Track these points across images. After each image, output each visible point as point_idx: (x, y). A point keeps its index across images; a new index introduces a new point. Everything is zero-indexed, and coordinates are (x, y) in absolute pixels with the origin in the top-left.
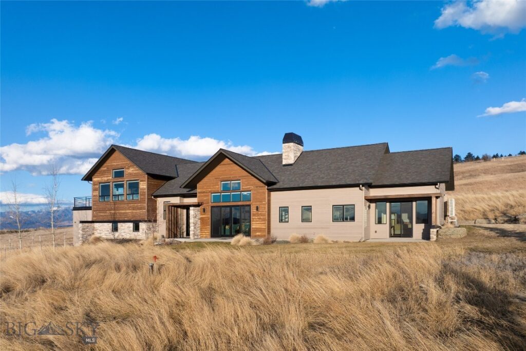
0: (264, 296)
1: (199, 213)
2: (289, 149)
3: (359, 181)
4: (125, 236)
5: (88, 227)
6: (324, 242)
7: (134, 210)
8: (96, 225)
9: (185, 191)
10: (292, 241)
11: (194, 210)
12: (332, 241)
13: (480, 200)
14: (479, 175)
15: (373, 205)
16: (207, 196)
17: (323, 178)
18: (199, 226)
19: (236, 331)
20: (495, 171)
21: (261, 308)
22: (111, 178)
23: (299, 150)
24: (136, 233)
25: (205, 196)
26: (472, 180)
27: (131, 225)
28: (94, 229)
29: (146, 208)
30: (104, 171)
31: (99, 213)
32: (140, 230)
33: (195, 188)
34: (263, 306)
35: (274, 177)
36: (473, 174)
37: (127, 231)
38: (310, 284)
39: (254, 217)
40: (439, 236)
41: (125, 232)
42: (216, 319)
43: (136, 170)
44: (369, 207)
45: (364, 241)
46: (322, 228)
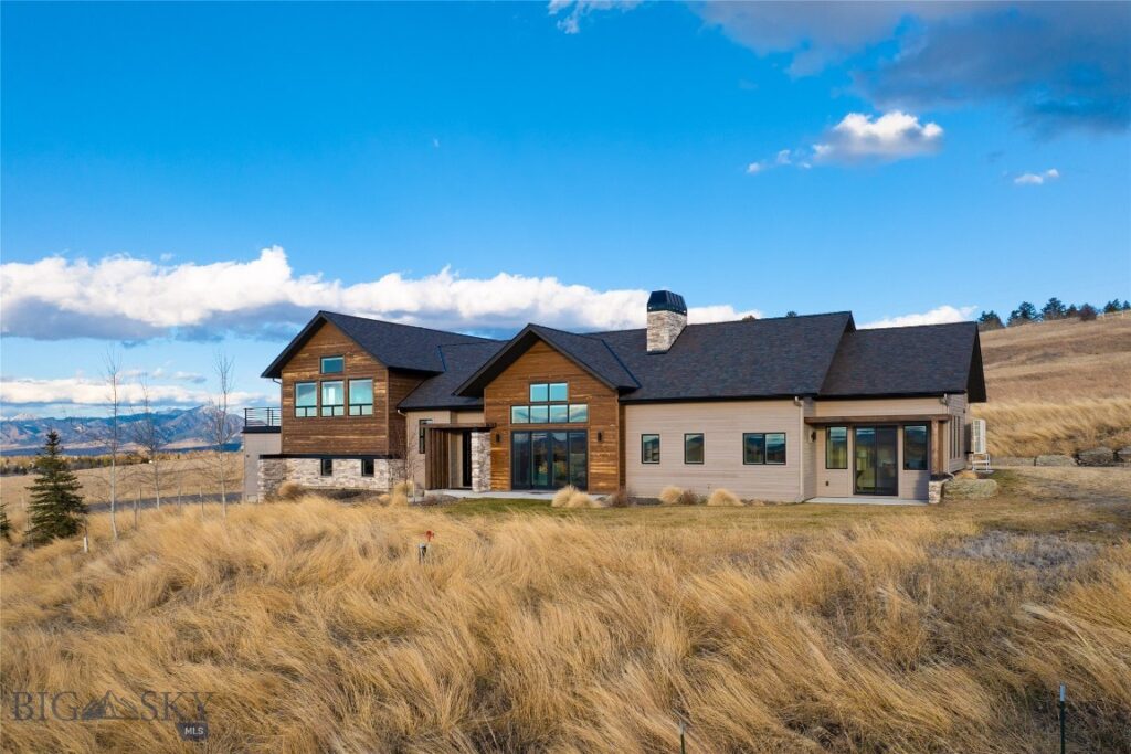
0: (621, 603)
1: (488, 442)
2: (660, 323)
3: (793, 389)
4: (347, 484)
5: (274, 465)
6: (727, 503)
7: (363, 434)
8: (290, 462)
9: (461, 401)
10: (666, 500)
11: (479, 437)
12: (743, 501)
13: (1050, 415)
14: (1062, 355)
15: (821, 434)
16: (504, 410)
17: (724, 381)
18: (489, 467)
19: (579, 656)
20: (1098, 346)
21: (617, 622)
22: (317, 373)
23: (679, 323)
24: (368, 479)
25: (499, 411)
26: (1046, 367)
27: (358, 463)
28: (286, 469)
29: (387, 432)
30: (305, 359)
31: (297, 439)
32: (376, 473)
33: (481, 395)
34: (621, 619)
35: (632, 376)
36: (1051, 351)
37: (350, 474)
38: (695, 584)
39: (593, 453)
40: (946, 496)
41: (346, 477)
42: (546, 638)
43: (366, 360)
44: (814, 437)
45: (803, 502)
46: (724, 476)
